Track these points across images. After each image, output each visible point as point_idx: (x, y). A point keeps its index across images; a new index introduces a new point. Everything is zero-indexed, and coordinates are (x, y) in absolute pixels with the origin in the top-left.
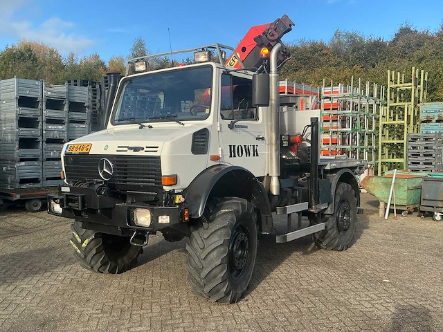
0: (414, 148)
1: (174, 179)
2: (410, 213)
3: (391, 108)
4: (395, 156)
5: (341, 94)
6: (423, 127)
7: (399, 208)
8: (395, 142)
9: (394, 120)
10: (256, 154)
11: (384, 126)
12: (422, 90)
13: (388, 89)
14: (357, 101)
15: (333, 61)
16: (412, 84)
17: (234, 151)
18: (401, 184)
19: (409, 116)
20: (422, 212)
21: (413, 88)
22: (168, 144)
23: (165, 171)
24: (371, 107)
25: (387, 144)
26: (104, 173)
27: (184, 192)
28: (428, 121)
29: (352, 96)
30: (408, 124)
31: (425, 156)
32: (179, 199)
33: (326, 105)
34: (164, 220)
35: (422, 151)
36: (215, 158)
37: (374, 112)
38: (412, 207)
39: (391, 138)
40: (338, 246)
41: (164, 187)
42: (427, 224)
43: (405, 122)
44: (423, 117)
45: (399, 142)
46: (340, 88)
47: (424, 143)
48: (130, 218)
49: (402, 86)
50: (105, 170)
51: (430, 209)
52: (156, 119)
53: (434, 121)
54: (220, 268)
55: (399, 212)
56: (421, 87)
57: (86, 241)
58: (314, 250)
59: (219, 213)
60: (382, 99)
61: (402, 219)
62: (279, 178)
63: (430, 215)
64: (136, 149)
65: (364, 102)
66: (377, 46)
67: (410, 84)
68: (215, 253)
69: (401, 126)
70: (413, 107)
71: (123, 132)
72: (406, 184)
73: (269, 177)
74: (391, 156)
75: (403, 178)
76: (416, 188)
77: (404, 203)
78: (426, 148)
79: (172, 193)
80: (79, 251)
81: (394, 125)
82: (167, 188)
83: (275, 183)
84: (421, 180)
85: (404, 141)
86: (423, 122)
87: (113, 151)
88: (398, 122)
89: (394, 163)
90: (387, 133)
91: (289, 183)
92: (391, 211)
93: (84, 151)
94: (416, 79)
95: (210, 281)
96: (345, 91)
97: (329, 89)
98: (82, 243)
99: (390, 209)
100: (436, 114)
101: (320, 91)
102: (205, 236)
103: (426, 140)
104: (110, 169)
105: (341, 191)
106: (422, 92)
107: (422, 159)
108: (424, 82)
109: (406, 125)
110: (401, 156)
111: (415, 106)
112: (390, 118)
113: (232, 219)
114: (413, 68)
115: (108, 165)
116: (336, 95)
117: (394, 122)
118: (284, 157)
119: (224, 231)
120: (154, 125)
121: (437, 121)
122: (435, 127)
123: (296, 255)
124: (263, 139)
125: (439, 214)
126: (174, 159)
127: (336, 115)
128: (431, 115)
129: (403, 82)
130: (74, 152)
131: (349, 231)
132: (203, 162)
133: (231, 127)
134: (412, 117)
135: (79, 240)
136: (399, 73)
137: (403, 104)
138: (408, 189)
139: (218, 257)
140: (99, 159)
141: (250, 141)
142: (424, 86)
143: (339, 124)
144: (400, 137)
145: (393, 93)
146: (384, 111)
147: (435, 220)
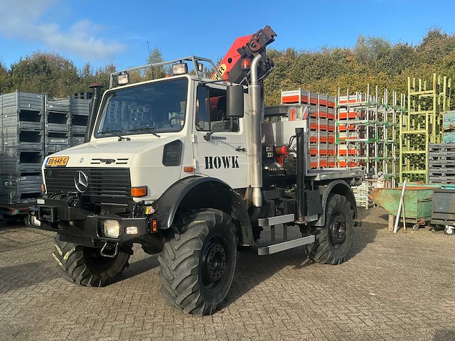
0: (435, 158)
1: (144, 191)
2: (421, 227)
3: (412, 116)
4: (417, 168)
5: (359, 103)
6: (447, 136)
7: (409, 221)
8: (418, 152)
9: (416, 129)
10: (236, 165)
11: (405, 135)
12: (445, 97)
13: (409, 97)
14: (374, 110)
15: (358, 68)
16: (434, 91)
17: (210, 162)
18: (411, 196)
19: (430, 126)
20: (433, 225)
21: (434, 95)
22: (137, 156)
23: (135, 182)
24: (390, 116)
25: (409, 155)
26: (80, 185)
27: (155, 204)
28: (451, 130)
29: (369, 105)
30: (430, 133)
31: (447, 166)
32: (149, 210)
33: (341, 114)
34: (132, 231)
35: (444, 161)
36: (190, 170)
37: (394, 121)
38: (423, 221)
39: (413, 148)
40: (331, 259)
41: (134, 199)
42: (438, 237)
43: (426, 131)
44: (446, 125)
45: (421, 152)
46: (357, 97)
47: (446, 153)
48: (101, 229)
49: (423, 94)
50: (80, 182)
51: (441, 222)
52: (135, 132)
54: (190, 278)
55: (410, 225)
56: (444, 93)
57: (68, 254)
58: (308, 264)
59: (192, 224)
60: (403, 107)
61: (411, 232)
62: (262, 189)
63: (442, 228)
64: (108, 161)
65: (382, 110)
66: (404, 51)
67: (431, 91)
68: (185, 264)
69: (423, 136)
70: (435, 116)
71: (106, 145)
72: (415, 197)
74: (413, 167)
75: (414, 190)
76: (428, 200)
77: (415, 216)
78: (448, 158)
79: (142, 204)
80: (60, 264)
81: (416, 135)
82: (136, 200)
83: (257, 195)
84: (431, 192)
85: (426, 152)
86: (446, 131)
87: (87, 164)
88: (419, 131)
89: (417, 175)
90: (408, 143)
92: (400, 225)
93: (62, 164)
94: (437, 86)
95: (181, 293)
96: (363, 100)
97: (342, 98)
98: (63, 256)
99: (399, 222)
102: (176, 247)
103: (449, 150)
104: (85, 182)
105: (333, 203)
106: (444, 99)
107: (443, 170)
108: (447, 89)
109: (427, 135)
110: (423, 167)
111: (437, 114)
112: (412, 127)
113: (204, 230)
114: (435, 75)
115: (83, 177)
116: (352, 104)
117: (413, 132)
118: (266, 168)
119: (194, 242)
120: (133, 137)
123: (288, 269)
124: (244, 150)
125: (450, 227)
126: (143, 170)
127: (353, 125)
129: (425, 88)
130: (53, 165)
131: (345, 244)
132: (175, 174)
133: (207, 138)
134: (434, 126)
135: (61, 253)
136: (420, 80)
137: (425, 112)
138: (418, 201)
139: (188, 268)
140: (75, 171)
141: (229, 153)
142: (447, 93)
143: (356, 134)
144: (423, 148)
145: (414, 102)
146: (405, 120)
147: (446, 233)
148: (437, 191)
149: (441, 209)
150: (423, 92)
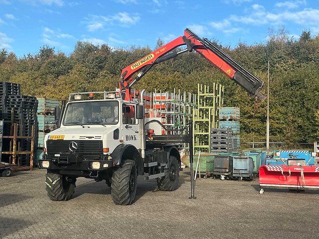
0: (215, 138)
2: (208, 177)
3: (201, 110)
4: (203, 144)
5: (167, 100)
6: (221, 124)
7: (202, 174)
8: (204, 133)
9: (203, 118)
10: (135, 139)
11: (196, 122)
12: (220, 98)
13: (198, 97)
14: (178, 104)
16: (214, 94)
17: (127, 138)
18: (203, 159)
19: (211, 116)
20: (214, 175)
21: (214, 97)
22: (105, 135)
23: (104, 146)
24: (187, 108)
25: (198, 135)
27: (111, 155)
28: (224, 120)
29: (175, 102)
30: (211, 121)
31: (221, 143)
32: (110, 158)
33: (157, 106)
34: (106, 166)
35: (220, 140)
36: (121, 141)
37: (189, 112)
38: (209, 173)
39: (201, 131)
40: (170, 188)
42: (218, 181)
43: (209, 120)
44: (221, 117)
45: (206, 133)
46: (166, 94)
47: (221, 134)
48: (90, 165)
50: (73, 147)
51: (218, 173)
53: (228, 120)
54: (127, 186)
55: (202, 176)
56: (219, 95)
57: (55, 181)
58: (157, 191)
59: (124, 165)
60: (195, 103)
61: (203, 180)
62: (145, 150)
63: (219, 177)
64: (89, 138)
65: (183, 105)
67: (212, 94)
69: (207, 122)
70: (214, 110)
72: (205, 160)
73: (141, 150)
74: (201, 143)
75: (205, 156)
76: (212, 162)
77: (205, 170)
78: (222, 138)
79: (107, 155)
80: (50, 187)
81: (203, 122)
82: (105, 153)
83: (143, 152)
84: (214, 157)
85: (209, 133)
86: (221, 120)
87: (77, 138)
88: (205, 120)
89: (203, 148)
90: (198, 127)
91: (149, 153)
92: (198, 176)
93: (60, 138)
94: (216, 90)
95: (122, 192)
96: (169, 98)
97: (158, 95)
98: (53, 182)
100: (229, 115)
101: (152, 95)
103: (222, 133)
106: (220, 99)
107: (219, 145)
108: (222, 92)
109: (210, 122)
110: (207, 143)
111: (216, 109)
112: (200, 117)
113: (130, 167)
114: (214, 83)
116: (163, 100)
117: (202, 120)
118: (147, 140)
120: (91, 126)
121: (230, 120)
122: (228, 124)
123: (149, 193)
124: (138, 132)
125: (223, 176)
126: (108, 141)
127: (164, 114)
128: (226, 116)
129: (208, 91)
130: (54, 139)
131: (175, 181)
132: (117, 143)
133: (127, 127)
134: (214, 116)
135: (51, 181)
136: (205, 86)
137: (208, 107)
138: (207, 162)
140: (69, 143)
141: (133, 134)
142: (222, 95)
143: (166, 120)
144: (207, 130)
145: (201, 100)
146: (196, 112)
147: (221, 180)
148: (216, 157)
149: (218, 166)
150: (207, 94)
